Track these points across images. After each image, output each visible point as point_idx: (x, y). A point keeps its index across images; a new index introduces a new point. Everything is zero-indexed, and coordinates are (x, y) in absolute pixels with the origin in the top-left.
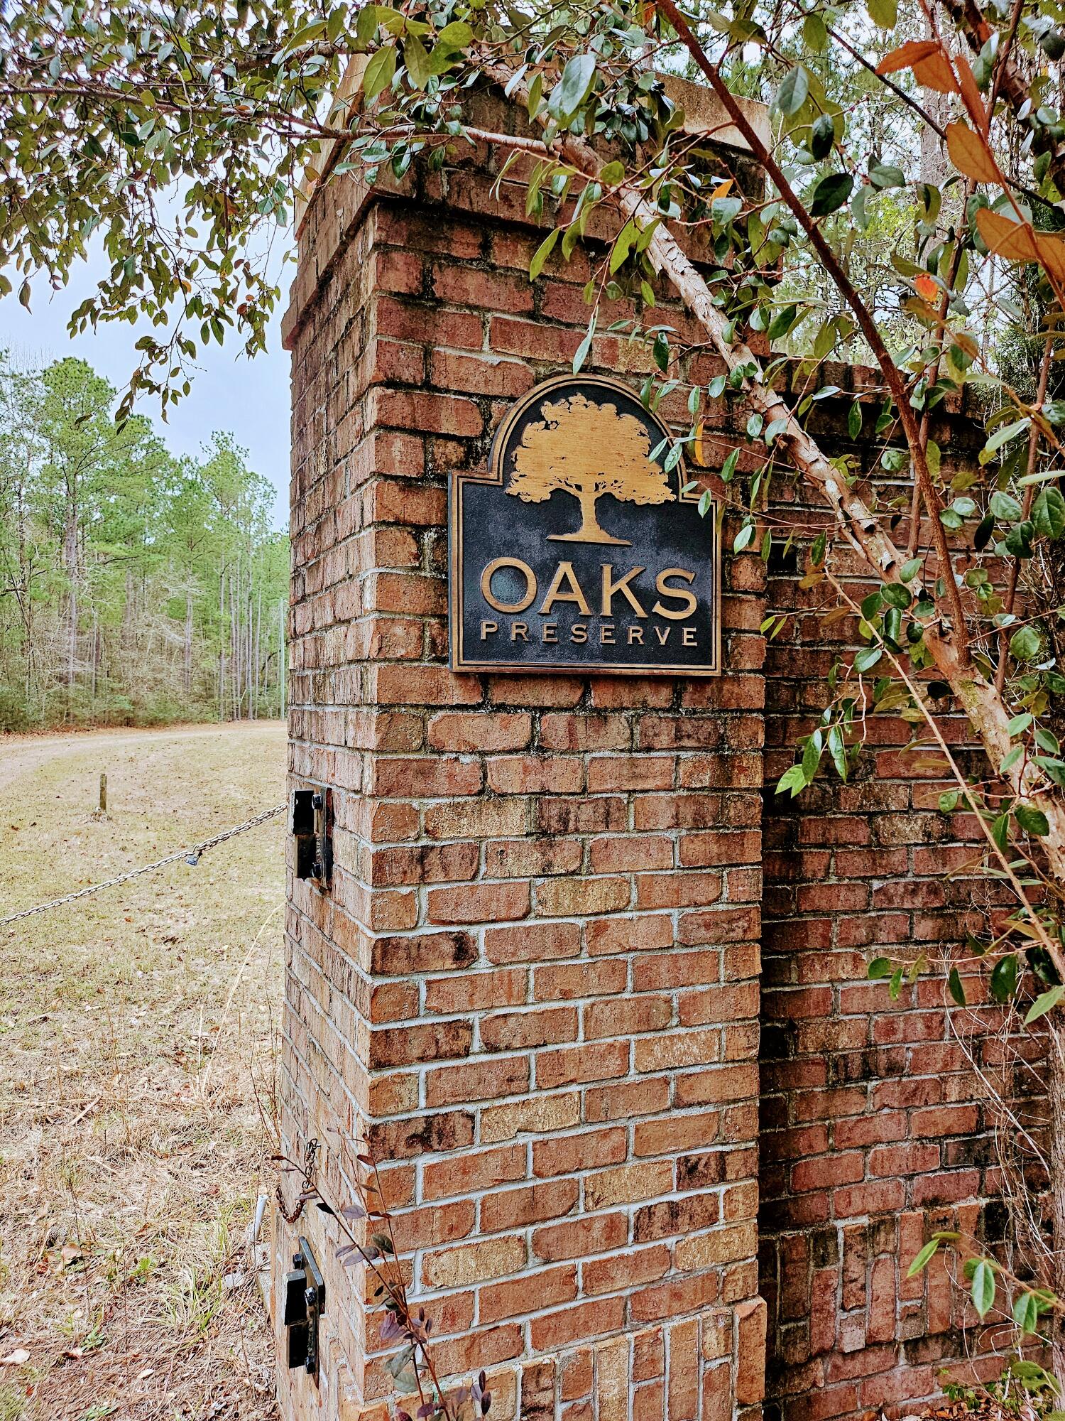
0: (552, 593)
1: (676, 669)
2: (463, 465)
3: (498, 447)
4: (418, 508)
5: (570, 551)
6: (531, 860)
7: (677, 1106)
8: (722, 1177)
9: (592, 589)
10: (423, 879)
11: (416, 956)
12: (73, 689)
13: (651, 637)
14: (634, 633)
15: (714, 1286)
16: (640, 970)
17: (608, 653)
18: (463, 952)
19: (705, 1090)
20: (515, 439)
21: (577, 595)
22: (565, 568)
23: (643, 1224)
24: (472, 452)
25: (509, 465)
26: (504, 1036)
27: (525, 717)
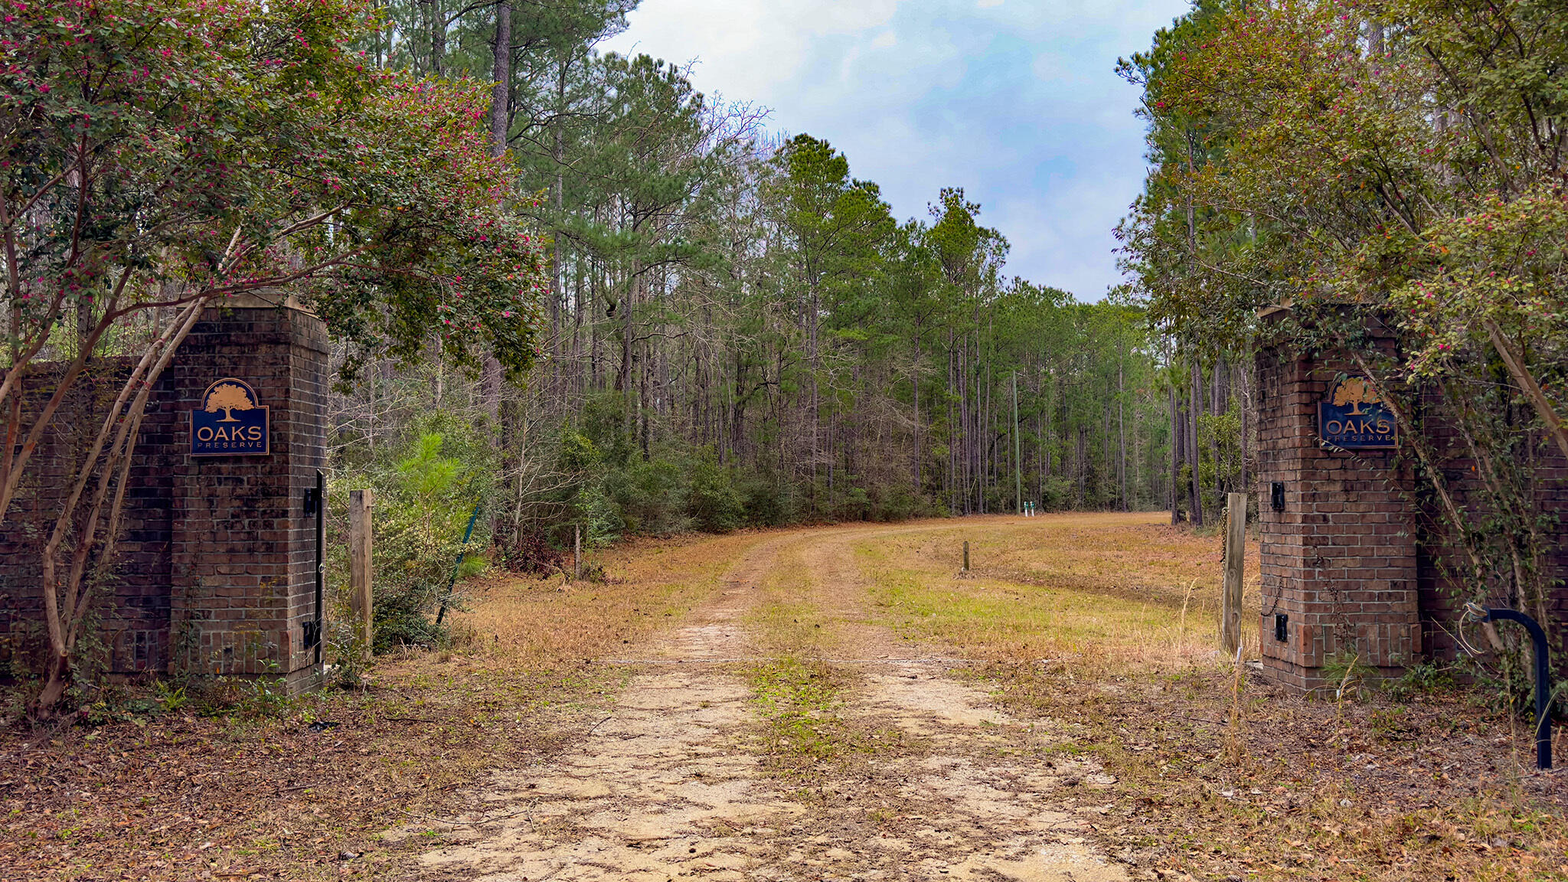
0: (1346, 428)
1: (1383, 447)
2: (1321, 399)
3: (1330, 394)
4: (1309, 410)
5: (1350, 417)
6: (1343, 498)
7: (1390, 566)
8: (1405, 588)
9: (1358, 428)
10: (1314, 501)
11: (1313, 519)
12: (817, 483)
13: (1375, 438)
14: (1370, 438)
15: (1403, 618)
16: (1376, 529)
17: (1363, 443)
18: (1325, 519)
19: (1399, 563)
20: (1335, 391)
21: (1353, 429)
22: (1350, 422)
23: (1380, 596)
24: (1323, 395)
25: (1333, 397)
26: (1338, 541)
27: (1340, 461)
